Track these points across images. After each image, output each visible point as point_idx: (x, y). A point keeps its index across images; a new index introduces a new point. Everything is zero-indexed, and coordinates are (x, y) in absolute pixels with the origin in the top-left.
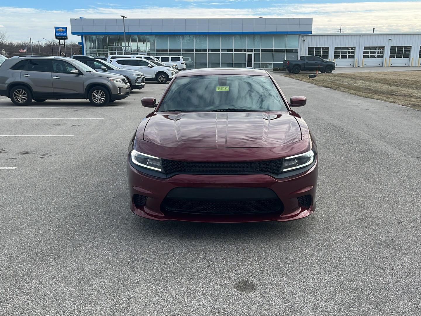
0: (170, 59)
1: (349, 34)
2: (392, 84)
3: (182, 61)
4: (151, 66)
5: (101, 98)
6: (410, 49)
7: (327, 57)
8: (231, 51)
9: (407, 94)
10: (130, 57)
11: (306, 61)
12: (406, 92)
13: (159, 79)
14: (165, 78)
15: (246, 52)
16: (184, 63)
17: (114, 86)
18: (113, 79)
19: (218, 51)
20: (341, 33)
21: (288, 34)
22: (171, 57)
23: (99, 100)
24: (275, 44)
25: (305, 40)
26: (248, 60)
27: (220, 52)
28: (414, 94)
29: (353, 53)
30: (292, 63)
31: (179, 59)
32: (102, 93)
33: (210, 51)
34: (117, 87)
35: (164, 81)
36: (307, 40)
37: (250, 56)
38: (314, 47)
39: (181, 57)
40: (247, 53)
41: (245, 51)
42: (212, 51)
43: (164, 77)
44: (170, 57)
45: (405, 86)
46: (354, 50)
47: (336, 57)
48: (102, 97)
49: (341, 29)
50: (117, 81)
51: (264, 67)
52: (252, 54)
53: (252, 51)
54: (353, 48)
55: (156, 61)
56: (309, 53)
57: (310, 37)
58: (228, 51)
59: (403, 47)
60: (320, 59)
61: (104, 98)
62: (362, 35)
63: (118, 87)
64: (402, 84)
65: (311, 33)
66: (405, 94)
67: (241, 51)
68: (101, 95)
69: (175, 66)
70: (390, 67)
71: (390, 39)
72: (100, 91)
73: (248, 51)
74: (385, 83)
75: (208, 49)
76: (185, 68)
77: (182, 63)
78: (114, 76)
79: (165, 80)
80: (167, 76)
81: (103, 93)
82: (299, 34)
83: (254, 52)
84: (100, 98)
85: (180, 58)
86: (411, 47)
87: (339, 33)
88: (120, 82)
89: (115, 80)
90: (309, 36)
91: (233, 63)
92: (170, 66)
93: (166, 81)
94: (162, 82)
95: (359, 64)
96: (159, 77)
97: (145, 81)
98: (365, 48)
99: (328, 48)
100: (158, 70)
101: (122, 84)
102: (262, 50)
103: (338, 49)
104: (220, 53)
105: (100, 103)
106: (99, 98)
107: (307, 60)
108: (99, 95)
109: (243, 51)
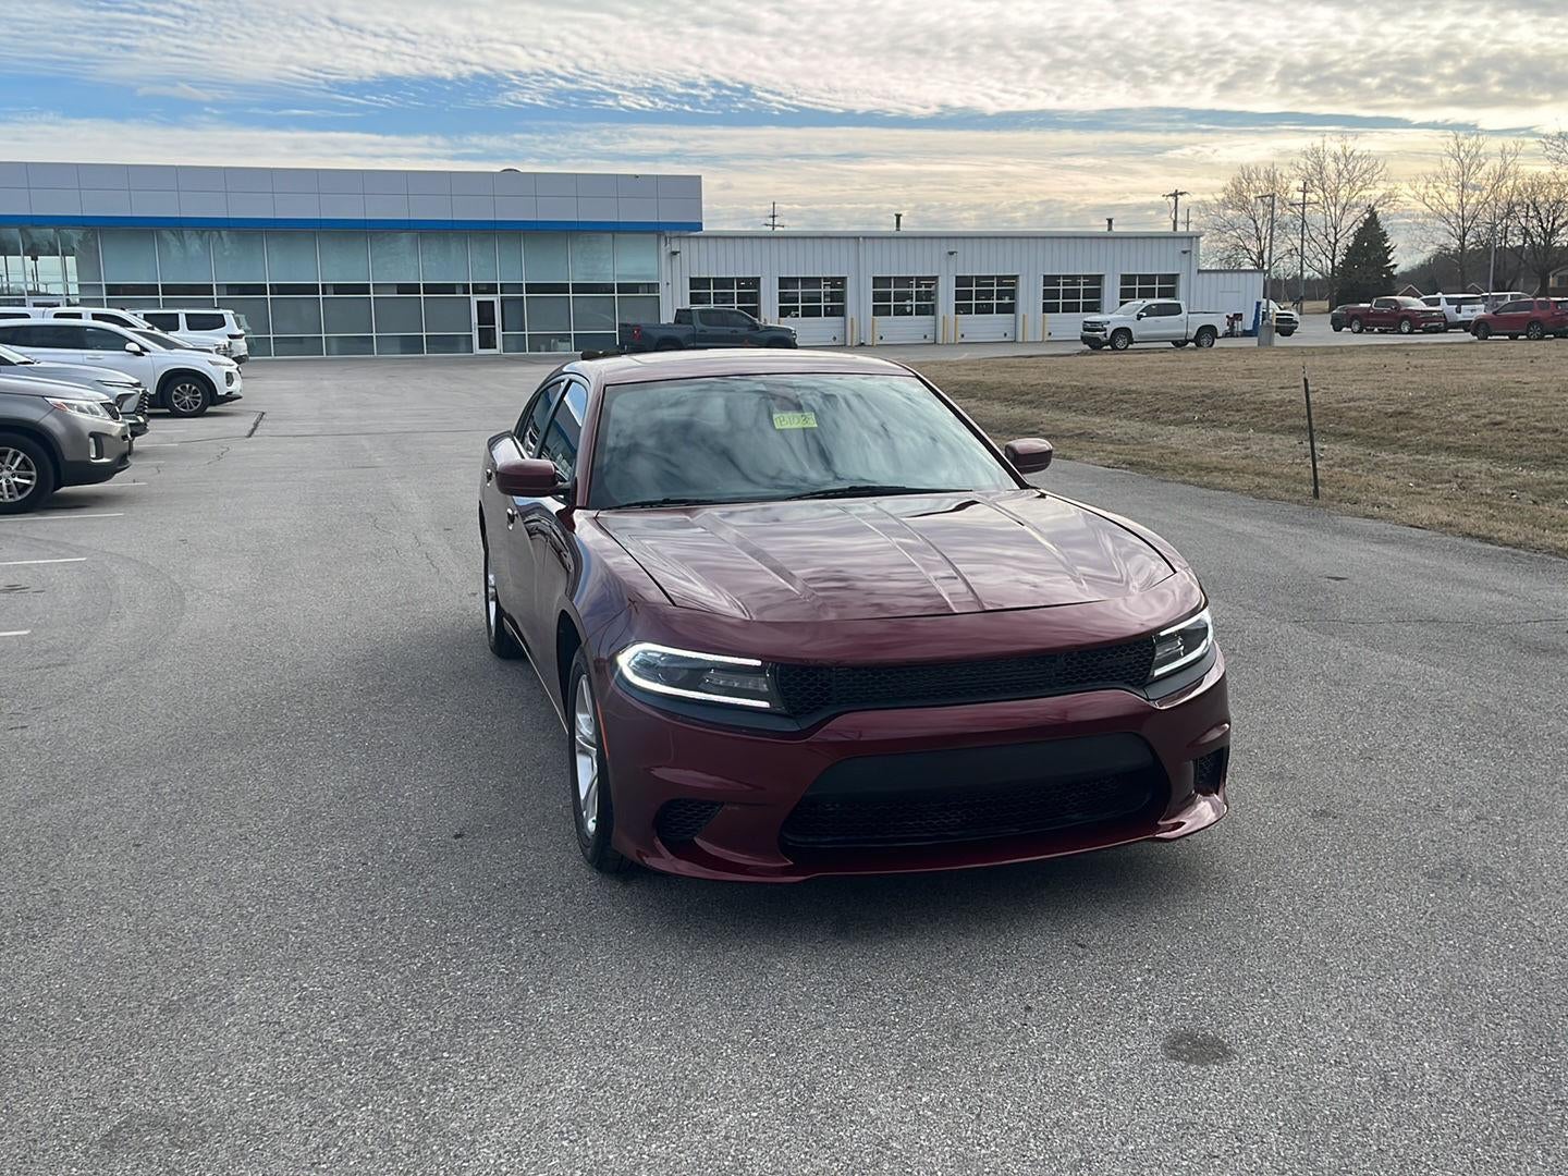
0: (182, 321)
1: (821, 235)
2: (1014, 400)
3: (231, 327)
4: (138, 349)
5: (16, 479)
6: (1013, 284)
7: (755, 312)
8: (414, 288)
9: (1078, 432)
10: (27, 316)
11: (699, 326)
12: (1071, 425)
13: (176, 397)
14: (199, 395)
15: (471, 295)
16: (239, 337)
17: (74, 431)
18: (66, 404)
19: (364, 289)
20: (777, 229)
21: (619, 232)
22: (186, 315)
23: (8, 487)
24: (575, 267)
25: (675, 253)
26: (479, 324)
27: (369, 293)
28: (1100, 432)
29: (841, 297)
30: (649, 331)
31: (217, 322)
32: (19, 459)
33: (329, 289)
34: (87, 434)
35: (195, 408)
36: (684, 254)
37: (485, 310)
38: (709, 279)
39: (228, 314)
40: (475, 299)
41: (466, 289)
42: (339, 289)
43: (195, 392)
44: (182, 313)
45: (1056, 406)
46: (842, 286)
47: (784, 313)
48: (19, 477)
49: (774, 217)
50: (80, 410)
51: (543, 347)
52: (493, 302)
53: (491, 289)
54: (838, 282)
55: (149, 331)
56: (694, 299)
57: (693, 243)
58: (402, 288)
59: (992, 277)
60: (745, 320)
61: (30, 478)
62: (864, 238)
63: (92, 435)
64: (1045, 397)
65: (699, 226)
66: (1068, 430)
67: (450, 288)
68: (17, 469)
69: (225, 348)
70: (964, 346)
71: (951, 253)
72: (12, 450)
73: (477, 289)
74: (988, 398)
75: (320, 283)
76: (246, 353)
77: (231, 337)
78: (64, 392)
79: (200, 401)
80: (209, 388)
81: (24, 461)
82: (657, 230)
83: (499, 295)
84: (12, 480)
85: (222, 315)
86: (1016, 277)
87: (771, 228)
88: (94, 412)
89: (74, 405)
90: (690, 237)
91: (424, 334)
92: (210, 348)
93: (204, 406)
94: (188, 410)
95: (862, 336)
96: (175, 393)
97: (150, 407)
98: (877, 281)
99: (756, 282)
100: (167, 364)
101: (103, 422)
102: (531, 288)
103: (790, 284)
104: (372, 296)
105: (12, 500)
106: (7, 481)
107: (701, 321)
108: (9, 469)
109: (458, 289)
